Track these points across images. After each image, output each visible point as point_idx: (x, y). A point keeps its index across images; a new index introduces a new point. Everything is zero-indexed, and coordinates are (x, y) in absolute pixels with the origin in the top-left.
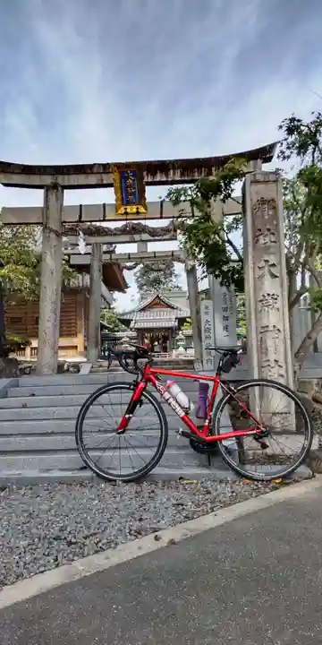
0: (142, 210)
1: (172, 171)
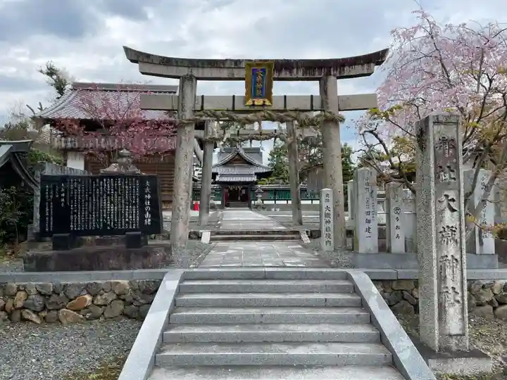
0: (267, 103)
1: (295, 70)
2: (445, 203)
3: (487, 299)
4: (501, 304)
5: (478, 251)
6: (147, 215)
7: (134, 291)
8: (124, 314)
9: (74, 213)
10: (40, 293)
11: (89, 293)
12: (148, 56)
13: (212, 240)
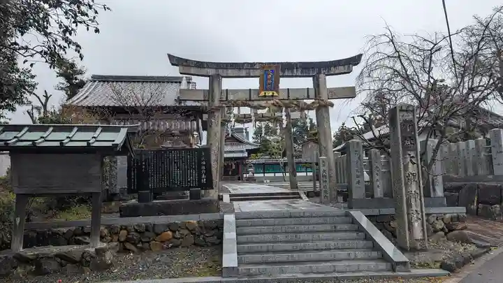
0: (276, 94)
1: (295, 70)
2: (409, 160)
3: (441, 227)
4: (451, 230)
5: (432, 196)
6: (203, 176)
7: (201, 227)
8: (195, 244)
9: (152, 176)
10: (136, 231)
11: (171, 230)
12: (187, 60)
13: (231, 200)
